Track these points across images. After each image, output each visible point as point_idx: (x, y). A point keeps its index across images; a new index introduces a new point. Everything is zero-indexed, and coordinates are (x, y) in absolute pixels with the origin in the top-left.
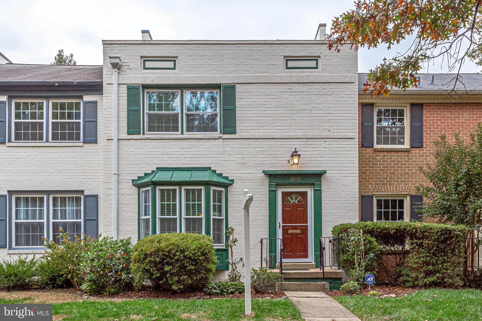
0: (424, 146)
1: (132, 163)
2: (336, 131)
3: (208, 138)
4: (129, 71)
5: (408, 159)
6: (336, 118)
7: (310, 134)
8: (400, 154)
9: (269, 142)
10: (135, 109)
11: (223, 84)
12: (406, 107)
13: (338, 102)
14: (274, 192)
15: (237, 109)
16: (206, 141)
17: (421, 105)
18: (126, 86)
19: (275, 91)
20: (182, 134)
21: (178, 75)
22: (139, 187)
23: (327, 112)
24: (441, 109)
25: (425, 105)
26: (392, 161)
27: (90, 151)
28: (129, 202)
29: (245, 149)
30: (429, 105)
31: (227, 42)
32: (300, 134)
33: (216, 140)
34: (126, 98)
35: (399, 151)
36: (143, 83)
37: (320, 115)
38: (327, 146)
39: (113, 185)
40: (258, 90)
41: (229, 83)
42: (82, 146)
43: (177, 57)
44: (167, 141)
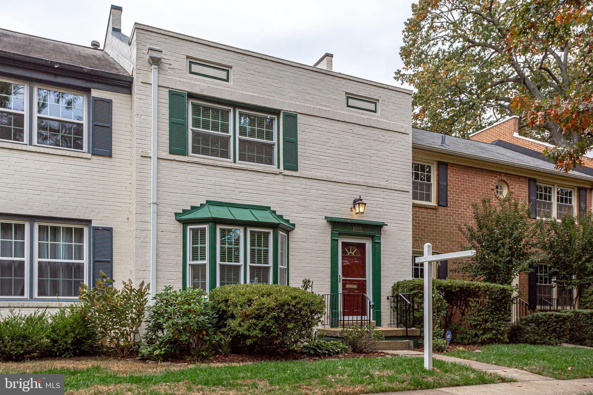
0: (449, 205)
1: (177, 191)
2: (393, 182)
3: (268, 172)
4: (172, 72)
5: (436, 216)
6: (393, 168)
7: (370, 182)
8: (429, 211)
9: (331, 185)
10: (179, 123)
11: (283, 110)
12: (433, 164)
13: (395, 152)
14: (335, 242)
15: (299, 143)
16: (265, 174)
17: (446, 164)
18: (168, 90)
19: (336, 128)
20: (235, 162)
21: (233, 90)
22: (185, 223)
23: (386, 161)
24: (461, 171)
25: (449, 165)
26: (423, 218)
27: (100, 166)
28: (170, 242)
29: (307, 190)
30: (453, 165)
31: (289, 63)
32: (361, 181)
33: (276, 176)
34: (168, 106)
35: (429, 208)
36: (190, 90)
37: (379, 163)
38: (386, 197)
39: (151, 218)
40: (320, 125)
41: (290, 111)
42: (90, 159)
43: (231, 67)
44: (220, 169)
